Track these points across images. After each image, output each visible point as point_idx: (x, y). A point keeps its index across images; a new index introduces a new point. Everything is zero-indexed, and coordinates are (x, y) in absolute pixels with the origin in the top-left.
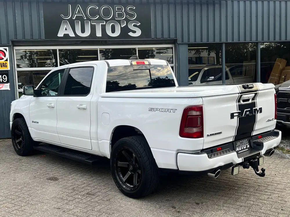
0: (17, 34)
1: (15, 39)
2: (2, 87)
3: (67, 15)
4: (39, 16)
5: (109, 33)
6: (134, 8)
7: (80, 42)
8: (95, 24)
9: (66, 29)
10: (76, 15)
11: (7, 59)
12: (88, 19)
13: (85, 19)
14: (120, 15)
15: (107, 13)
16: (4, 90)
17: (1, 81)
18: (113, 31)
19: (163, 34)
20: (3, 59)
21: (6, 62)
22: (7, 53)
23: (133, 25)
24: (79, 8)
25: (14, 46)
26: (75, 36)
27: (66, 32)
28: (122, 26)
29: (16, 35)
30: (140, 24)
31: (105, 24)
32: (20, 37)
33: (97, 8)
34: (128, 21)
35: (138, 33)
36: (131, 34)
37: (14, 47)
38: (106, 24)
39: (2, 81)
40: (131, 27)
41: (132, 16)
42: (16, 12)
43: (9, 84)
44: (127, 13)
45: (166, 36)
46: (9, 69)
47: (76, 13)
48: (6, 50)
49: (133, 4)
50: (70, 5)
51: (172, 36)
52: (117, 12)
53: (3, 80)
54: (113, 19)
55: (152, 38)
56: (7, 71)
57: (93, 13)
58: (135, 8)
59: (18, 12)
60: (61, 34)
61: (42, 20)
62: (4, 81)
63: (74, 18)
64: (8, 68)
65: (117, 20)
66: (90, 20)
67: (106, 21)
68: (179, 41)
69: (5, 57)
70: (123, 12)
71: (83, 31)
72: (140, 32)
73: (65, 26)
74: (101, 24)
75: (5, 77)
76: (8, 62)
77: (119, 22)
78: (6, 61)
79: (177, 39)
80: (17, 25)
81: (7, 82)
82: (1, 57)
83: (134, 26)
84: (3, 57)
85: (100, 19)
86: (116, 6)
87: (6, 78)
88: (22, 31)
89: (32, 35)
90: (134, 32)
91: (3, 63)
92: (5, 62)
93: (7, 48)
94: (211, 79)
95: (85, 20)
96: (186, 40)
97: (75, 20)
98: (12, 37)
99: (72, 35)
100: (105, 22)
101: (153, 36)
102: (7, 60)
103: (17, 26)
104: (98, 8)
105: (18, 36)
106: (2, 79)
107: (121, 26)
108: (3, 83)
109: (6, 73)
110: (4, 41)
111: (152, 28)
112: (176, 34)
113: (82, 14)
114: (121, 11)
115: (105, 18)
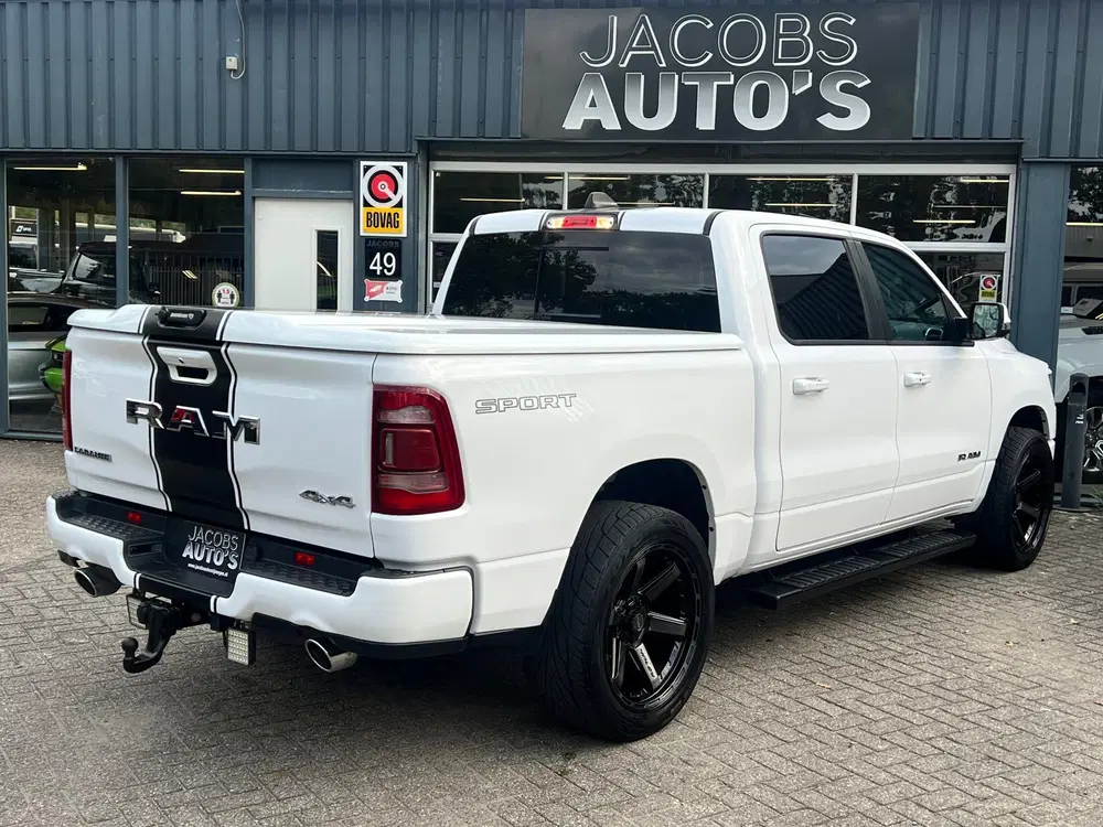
0: (438, 118)
1: (429, 135)
2: (382, 291)
3: (601, 52)
4: (509, 59)
5: (745, 116)
6: (851, 23)
7: (644, 149)
8: (697, 83)
9: (593, 104)
10: (630, 53)
11: (401, 199)
12: (674, 67)
13: (664, 65)
14: (793, 50)
15: (743, 42)
16: (383, 301)
17: (378, 273)
18: (760, 109)
19: (960, 123)
20: (389, 199)
21: (397, 210)
22: (403, 183)
23: (838, 85)
24: (646, 27)
25: (430, 157)
26: (620, 128)
27: (593, 115)
28: (797, 93)
29: (433, 121)
30: (868, 81)
31: (732, 82)
32: (444, 131)
33: (708, 27)
34: (819, 70)
35: (859, 115)
36: (828, 121)
37: (431, 163)
38: (735, 82)
39: (382, 271)
40: (832, 93)
41: (839, 51)
42: (440, 45)
43: (400, 282)
44: (820, 43)
45: (974, 130)
46: (405, 235)
47: (634, 45)
48: (400, 169)
49: (850, 6)
50: (615, 18)
51: (1003, 131)
52: (781, 40)
53: (384, 267)
54: (766, 63)
55: (916, 136)
56: (399, 240)
57: (694, 43)
58: (853, 20)
61: (518, 70)
62: (385, 271)
63: (623, 63)
64: (403, 232)
65: (777, 70)
67: (739, 73)
68: (1032, 149)
69: (395, 193)
70: (804, 38)
71: (650, 110)
72: (865, 114)
73: (592, 93)
74: (716, 83)
75: (390, 262)
76: (403, 212)
77: (786, 74)
78: (396, 206)
79: (1022, 143)
80: (439, 89)
81: (396, 277)
82: (385, 194)
83: (844, 88)
84: (390, 194)
85: (717, 65)
86: (779, 17)
87: (394, 264)
88: (454, 108)
89: (482, 122)
90: (843, 113)
91: (389, 214)
92: (393, 211)
93: (404, 165)
95: (663, 69)
96: (1061, 149)
97: (628, 69)
98: (422, 132)
99: (612, 123)
100: (732, 76)
101: (918, 130)
102: (400, 205)
103: (439, 94)
104: (711, 25)
105: (439, 126)
106: (382, 264)
107: (790, 90)
108: (383, 277)
109: (394, 246)
110: (397, 141)
111: (916, 98)
112: (1018, 122)
113: (654, 48)
114: (800, 35)
115: (737, 62)
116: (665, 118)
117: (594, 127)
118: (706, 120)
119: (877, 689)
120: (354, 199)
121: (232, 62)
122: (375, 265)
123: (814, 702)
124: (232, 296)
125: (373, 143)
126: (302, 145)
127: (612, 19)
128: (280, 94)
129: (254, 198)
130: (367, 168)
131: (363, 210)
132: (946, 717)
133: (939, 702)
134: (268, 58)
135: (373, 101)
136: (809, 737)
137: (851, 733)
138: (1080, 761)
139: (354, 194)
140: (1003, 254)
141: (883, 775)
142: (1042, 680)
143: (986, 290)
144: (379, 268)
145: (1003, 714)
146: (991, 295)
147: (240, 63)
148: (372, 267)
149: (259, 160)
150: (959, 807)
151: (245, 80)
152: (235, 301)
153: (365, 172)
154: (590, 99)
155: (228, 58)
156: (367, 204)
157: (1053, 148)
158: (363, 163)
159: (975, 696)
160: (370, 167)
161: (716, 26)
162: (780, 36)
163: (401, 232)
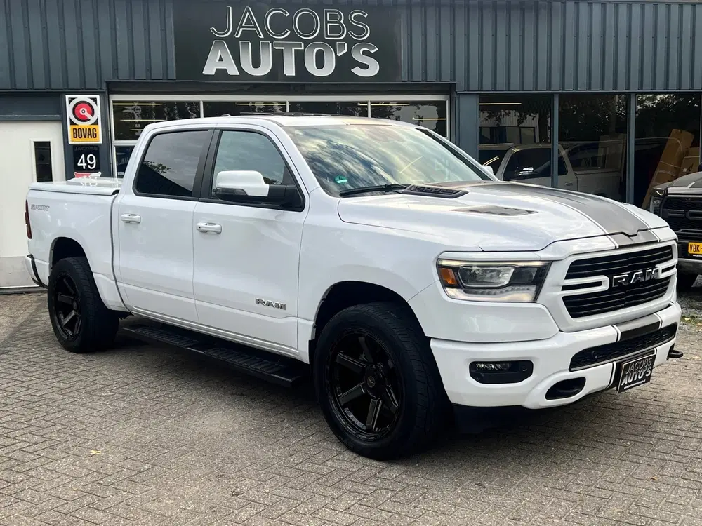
0: (119, 67)
1: (113, 78)
3: (223, 28)
4: (164, 30)
5: (311, 66)
6: (366, 16)
7: (248, 87)
8: (283, 48)
9: (221, 59)
10: (241, 29)
11: (97, 120)
12: (268, 37)
13: (262, 37)
14: (336, 31)
15: (307, 25)
17: (84, 168)
18: (320, 64)
19: (425, 72)
20: (89, 120)
21: (94, 126)
23: (361, 52)
24: (249, 14)
25: (111, 92)
26: (238, 74)
27: (221, 66)
28: (340, 55)
29: (116, 69)
30: (377, 49)
31: (303, 48)
32: (124, 75)
33: (287, 15)
34: (351, 42)
35: (373, 69)
36: (357, 71)
37: (110, 95)
38: (305, 47)
39: (87, 167)
40: (358, 56)
41: (361, 32)
42: (117, 20)
43: (99, 173)
44: (350, 27)
45: (432, 76)
46: (101, 142)
47: (243, 25)
48: (95, 100)
49: (364, 7)
50: (231, 8)
51: (446, 77)
52: (328, 24)
53: (88, 164)
54: (321, 38)
55: (403, 80)
56: (97, 146)
57: (280, 25)
58: (367, 15)
59: (121, 22)
60: (209, 70)
61: (171, 39)
62: (89, 166)
63: (237, 35)
65: (328, 41)
67: (306, 43)
68: (460, 88)
69: (93, 115)
70: (341, 24)
71: (256, 63)
72: (377, 67)
73: (220, 53)
74: (293, 49)
75: (91, 159)
76: (99, 128)
77: (333, 44)
78: (94, 124)
79: (455, 84)
80: (119, 50)
81: (97, 169)
82: (85, 116)
83: (364, 53)
84: (89, 116)
85: (293, 38)
86: (327, 11)
87: (94, 161)
88: (129, 60)
89: (149, 70)
90: (365, 67)
91: (89, 129)
92: (92, 127)
93: (98, 97)
94: (527, 173)
95: (262, 39)
96: (474, 87)
97: (241, 38)
98: (108, 74)
99: (233, 71)
100: (303, 45)
101: (404, 76)
102: (96, 123)
103: (119, 52)
104: (288, 14)
105: (120, 72)
106: (86, 162)
107: (336, 54)
108: (88, 170)
109: (94, 149)
110: (92, 82)
111: (402, 59)
112: (453, 72)
113: (255, 27)
114: (339, 22)
115: (305, 36)
116: (265, 69)
117: (221, 73)
118: (290, 70)
120: (63, 120)
122: (82, 162)
125: (74, 82)
126: (22, 86)
127: (229, 8)
130: (71, 100)
131: (70, 128)
139: (62, 117)
144: (84, 165)
148: (79, 164)
153: (70, 102)
154: (218, 58)
156: (72, 123)
157: (470, 86)
158: (68, 97)
160: (73, 99)
161: (291, 15)
162: (328, 22)
163: (98, 141)
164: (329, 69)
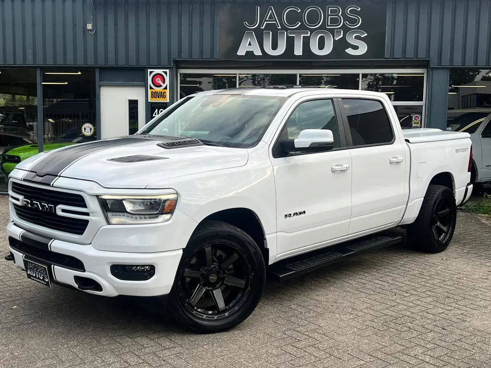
0: (182, 50)
1: (178, 58)
3: (253, 22)
4: (213, 25)
5: (315, 49)
6: (359, 10)
7: (270, 64)
8: (294, 35)
9: (250, 44)
10: (265, 23)
11: (167, 86)
12: (284, 28)
13: (280, 28)
14: (335, 21)
15: (313, 18)
18: (321, 46)
19: (404, 51)
20: (161, 86)
21: (165, 90)
22: (167, 79)
23: (354, 37)
24: (272, 11)
25: (178, 67)
26: (262, 54)
27: (250, 49)
28: (337, 39)
29: (180, 52)
30: (366, 34)
31: (309, 35)
32: (185, 56)
33: (299, 11)
35: (363, 49)
36: (350, 51)
37: (178, 69)
38: (311, 35)
40: (351, 40)
41: (354, 22)
42: (183, 19)
44: (346, 18)
45: (410, 55)
46: (168, 101)
47: (267, 19)
48: (166, 73)
49: (358, 3)
50: (259, 8)
51: (422, 55)
52: (329, 17)
54: (323, 27)
55: (386, 57)
56: (166, 103)
57: (293, 18)
58: (360, 9)
59: (185, 20)
61: (217, 29)
63: (262, 27)
65: (328, 30)
66: (287, 30)
67: (312, 31)
68: (434, 63)
69: (164, 83)
70: (339, 16)
71: (275, 47)
72: (365, 48)
73: (249, 40)
74: (302, 35)
76: (168, 91)
77: (332, 31)
78: (164, 89)
79: (430, 60)
80: (183, 38)
82: (159, 84)
83: (357, 38)
84: (162, 83)
85: (303, 28)
86: (329, 8)
88: (189, 46)
89: (201, 52)
90: (356, 48)
91: (161, 92)
92: (163, 91)
93: (168, 71)
95: (280, 29)
96: (446, 62)
97: (264, 30)
98: (175, 56)
99: (258, 52)
100: (309, 32)
101: (387, 54)
102: (166, 88)
103: (182, 40)
104: (300, 10)
105: (183, 54)
106: (158, 114)
107: (334, 38)
109: (163, 106)
110: (164, 62)
111: (386, 42)
112: (428, 51)
113: (276, 21)
114: (337, 15)
115: (311, 26)
116: (281, 50)
117: (250, 54)
118: (298, 51)
119: (399, 276)
120: (145, 86)
121: (89, 26)
122: (155, 114)
123: (377, 282)
124: (91, 129)
125: (154, 62)
126: (122, 63)
127: (257, 8)
128: (111, 41)
129: (100, 86)
130: (151, 73)
131: (149, 91)
132: (427, 285)
133: (423, 280)
134: (106, 25)
135: (153, 44)
136: (379, 293)
137: (394, 291)
138: (481, 297)
139: (145, 84)
140: (422, 106)
141: (411, 304)
142: (460, 271)
143: (416, 121)
145: (448, 283)
146: (418, 123)
147: (93, 26)
148: (154, 116)
149: (102, 69)
150: (442, 313)
151: (95, 35)
152: (92, 131)
153: (150, 74)
154: (248, 42)
155: (88, 25)
156: (151, 88)
157: (442, 62)
158: (149, 70)
159: (436, 277)
160: (152, 72)
161: (302, 11)
162: (329, 15)
163: (166, 100)
164: (328, 50)
